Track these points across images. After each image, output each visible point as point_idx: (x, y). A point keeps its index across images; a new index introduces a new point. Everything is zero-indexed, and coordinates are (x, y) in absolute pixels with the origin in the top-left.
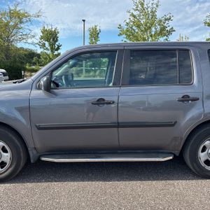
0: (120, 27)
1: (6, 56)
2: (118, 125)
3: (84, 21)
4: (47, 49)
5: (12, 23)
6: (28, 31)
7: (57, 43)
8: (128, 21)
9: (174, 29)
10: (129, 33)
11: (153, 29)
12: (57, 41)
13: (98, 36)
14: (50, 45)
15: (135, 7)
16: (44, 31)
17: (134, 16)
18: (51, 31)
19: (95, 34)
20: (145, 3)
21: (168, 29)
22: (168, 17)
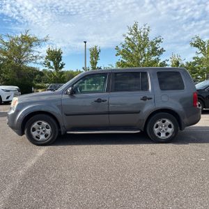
0: (117, 48)
1: (18, 75)
2: (109, 113)
3: (85, 42)
4: (52, 68)
5: (23, 47)
6: (37, 54)
7: (61, 62)
8: (124, 43)
9: (164, 49)
10: (125, 54)
11: (146, 50)
12: (61, 60)
13: (98, 56)
14: (54, 64)
15: (129, 32)
16: (49, 52)
17: (129, 39)
18: (56, 52)
19: (95, 54)
20: (138, 28)
21: (159, 49)
22: (158, 39)
